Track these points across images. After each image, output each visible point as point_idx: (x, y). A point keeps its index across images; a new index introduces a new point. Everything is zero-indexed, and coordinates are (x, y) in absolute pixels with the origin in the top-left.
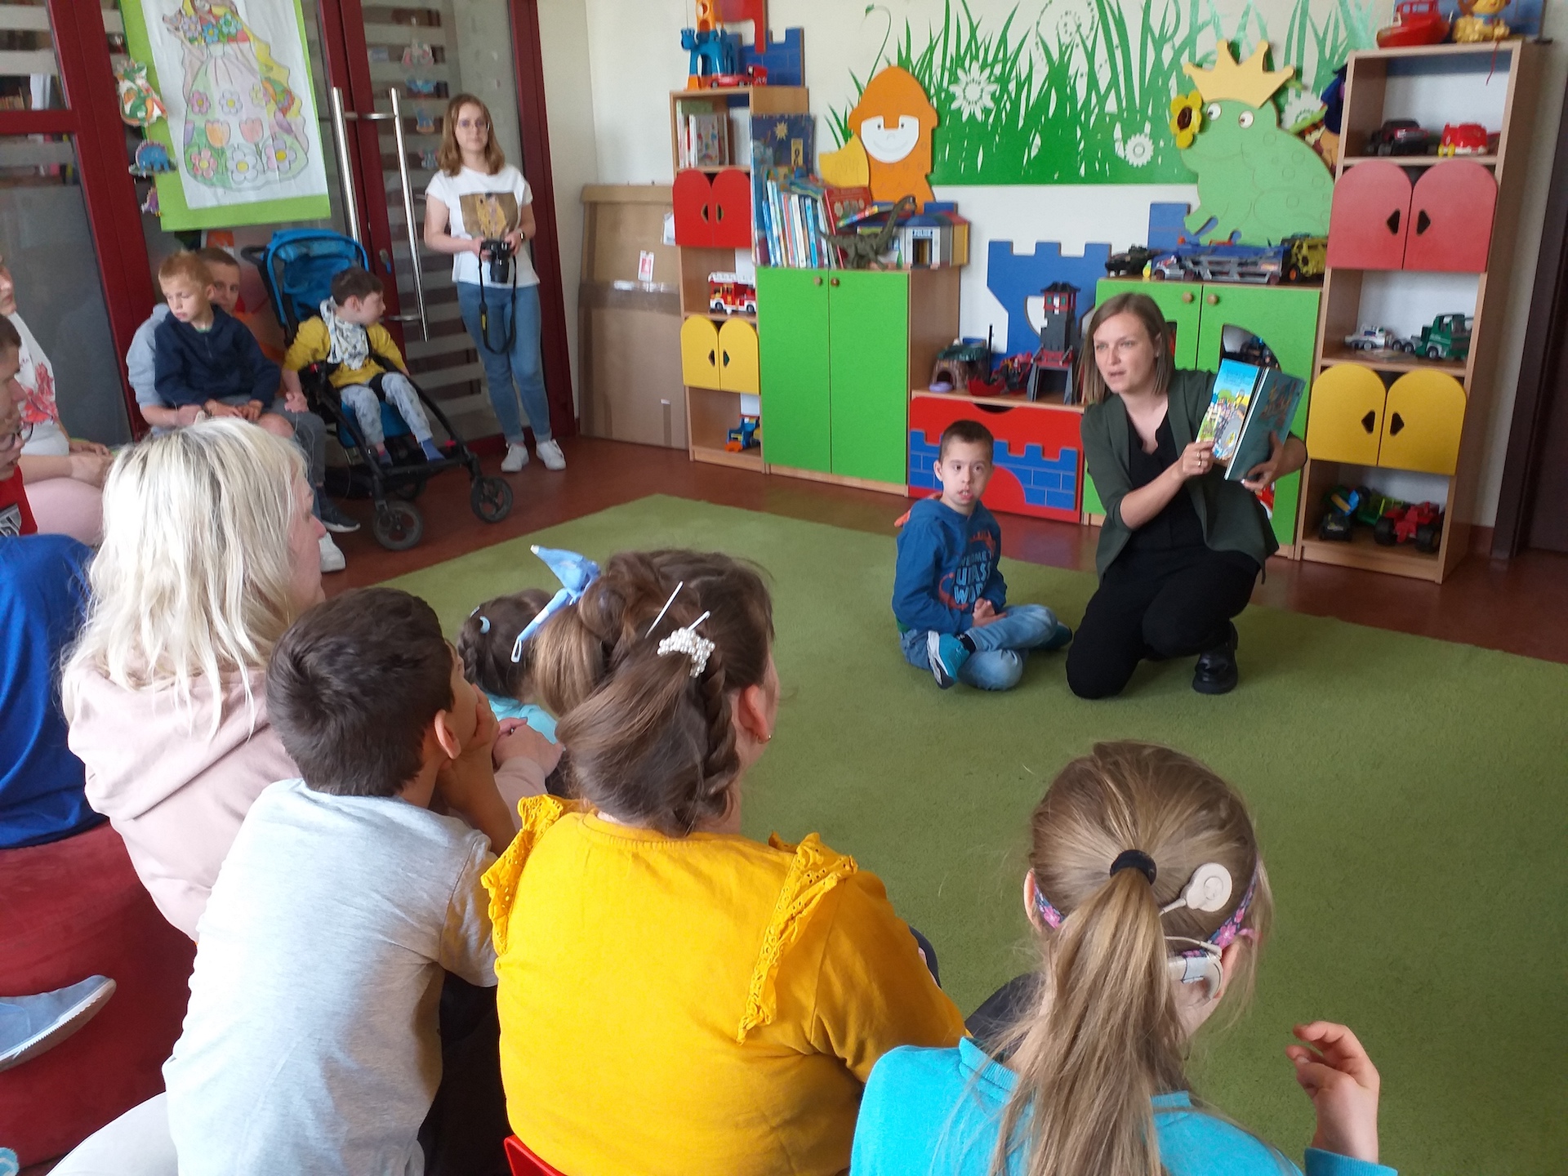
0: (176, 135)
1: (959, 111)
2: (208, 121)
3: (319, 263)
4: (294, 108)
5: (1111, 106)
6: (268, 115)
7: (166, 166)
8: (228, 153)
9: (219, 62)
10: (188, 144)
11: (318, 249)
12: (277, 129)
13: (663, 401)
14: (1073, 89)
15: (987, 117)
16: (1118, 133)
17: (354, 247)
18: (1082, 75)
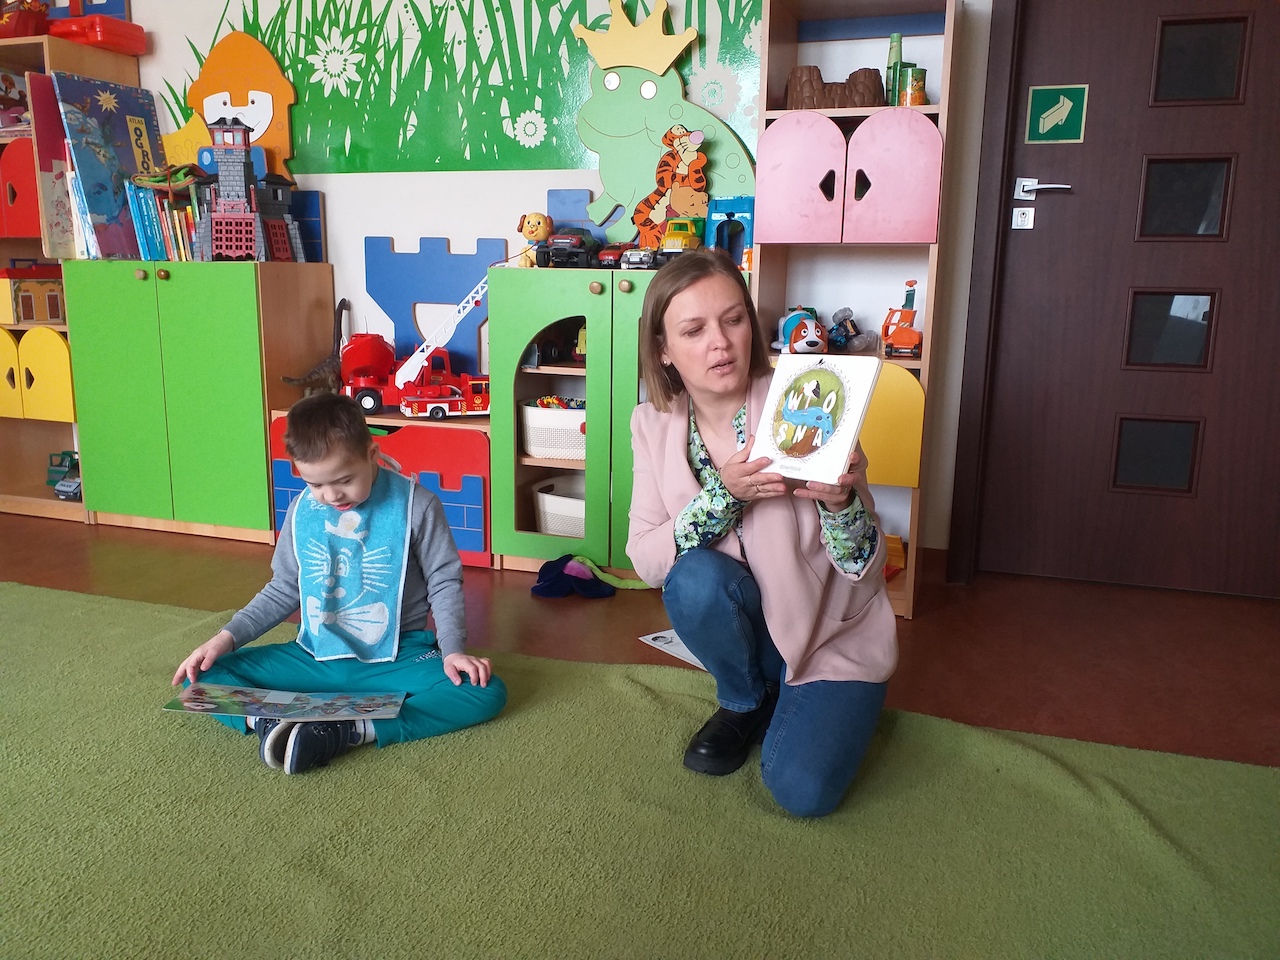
1: (320, 85)
5: (495, 78)
14: (451, 58)
15: (353, 93)
16: (505, 110)
18: (460, 43)
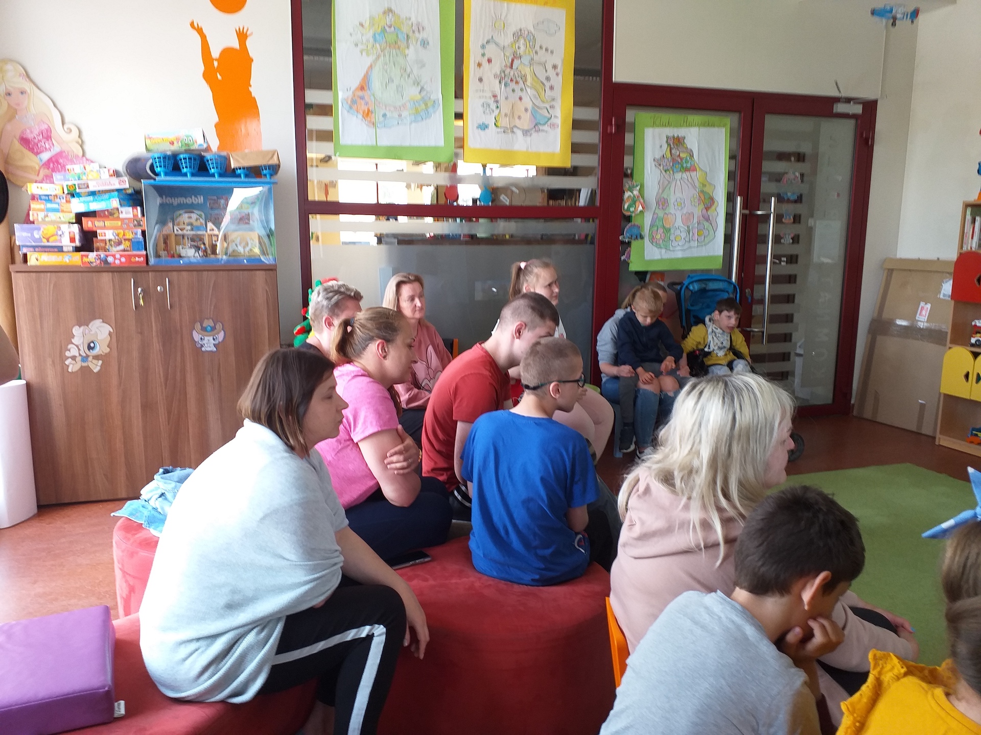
0: (648, 219)
2: (666, 213)
3: (710, 294)
4: (713, 208)
6: (698, 211)
7: (639, 237)
8: (672, 231)
9: (678, 182)
10: (652, 226)
11: (712, 286)
12: (702, 218)
13: (920, 401)
17: (733, 286)
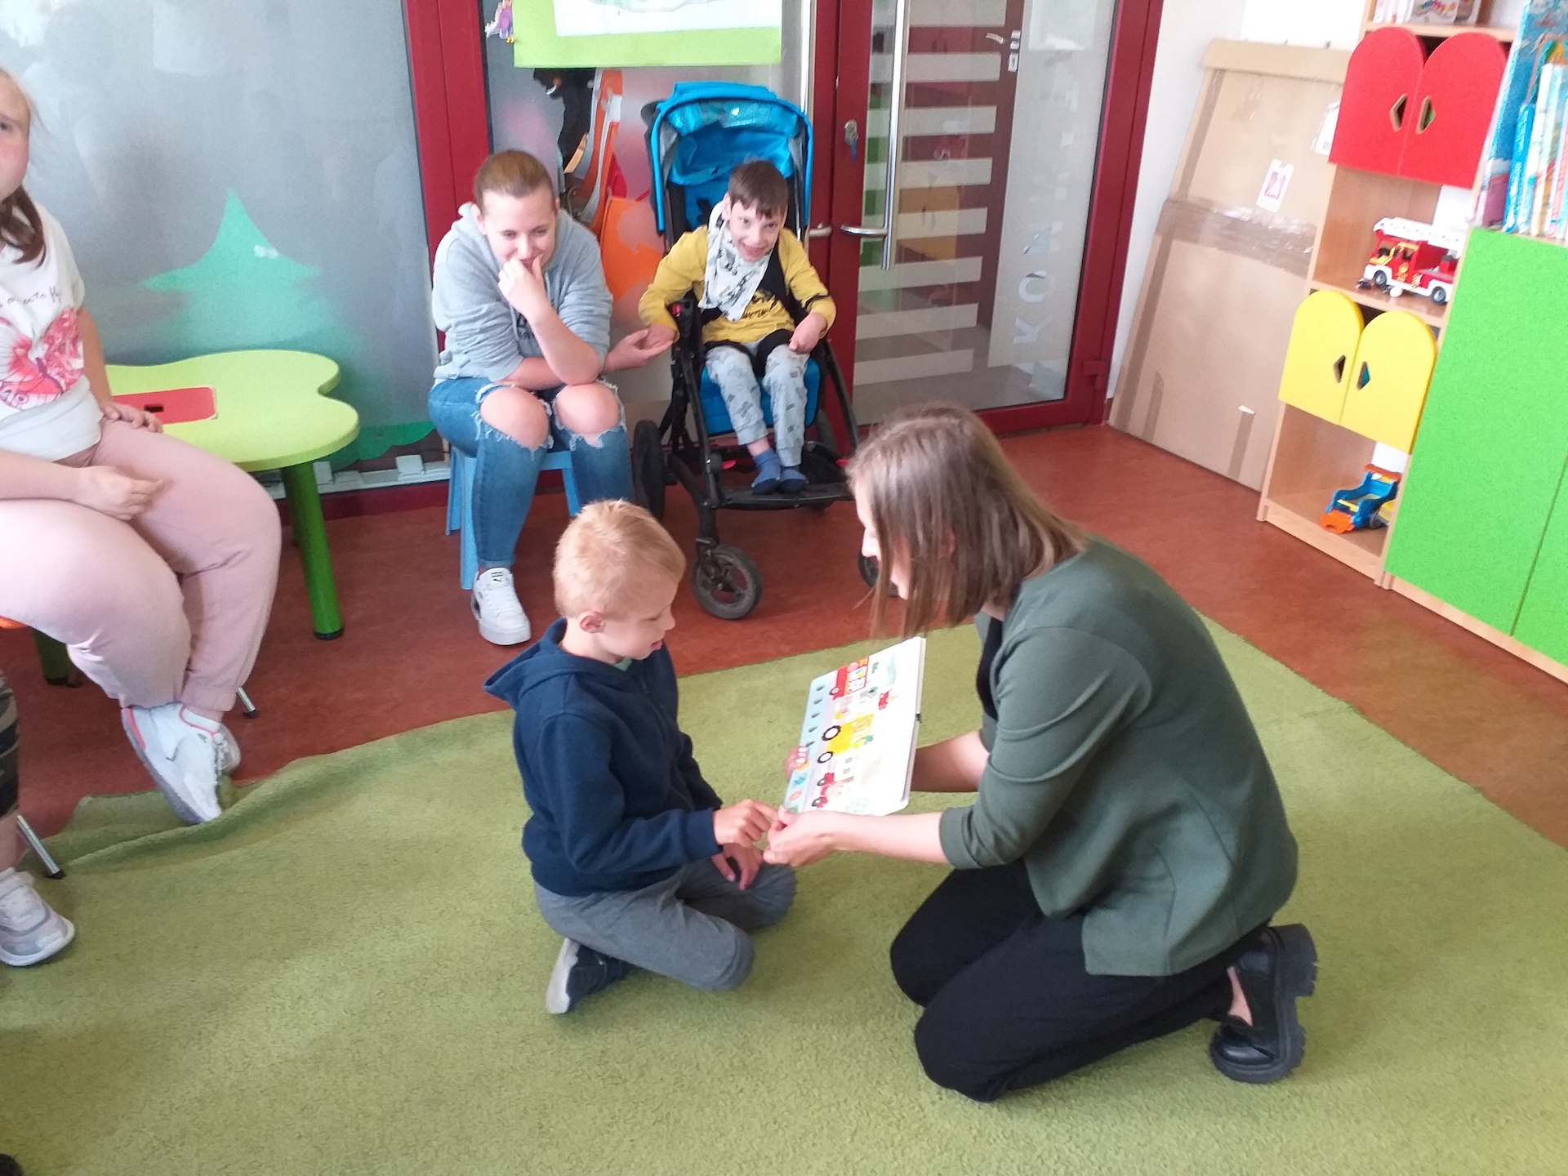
13: (1243, 408)
